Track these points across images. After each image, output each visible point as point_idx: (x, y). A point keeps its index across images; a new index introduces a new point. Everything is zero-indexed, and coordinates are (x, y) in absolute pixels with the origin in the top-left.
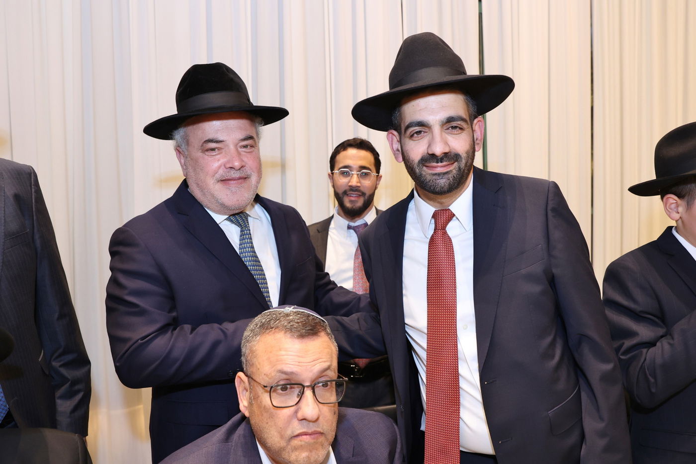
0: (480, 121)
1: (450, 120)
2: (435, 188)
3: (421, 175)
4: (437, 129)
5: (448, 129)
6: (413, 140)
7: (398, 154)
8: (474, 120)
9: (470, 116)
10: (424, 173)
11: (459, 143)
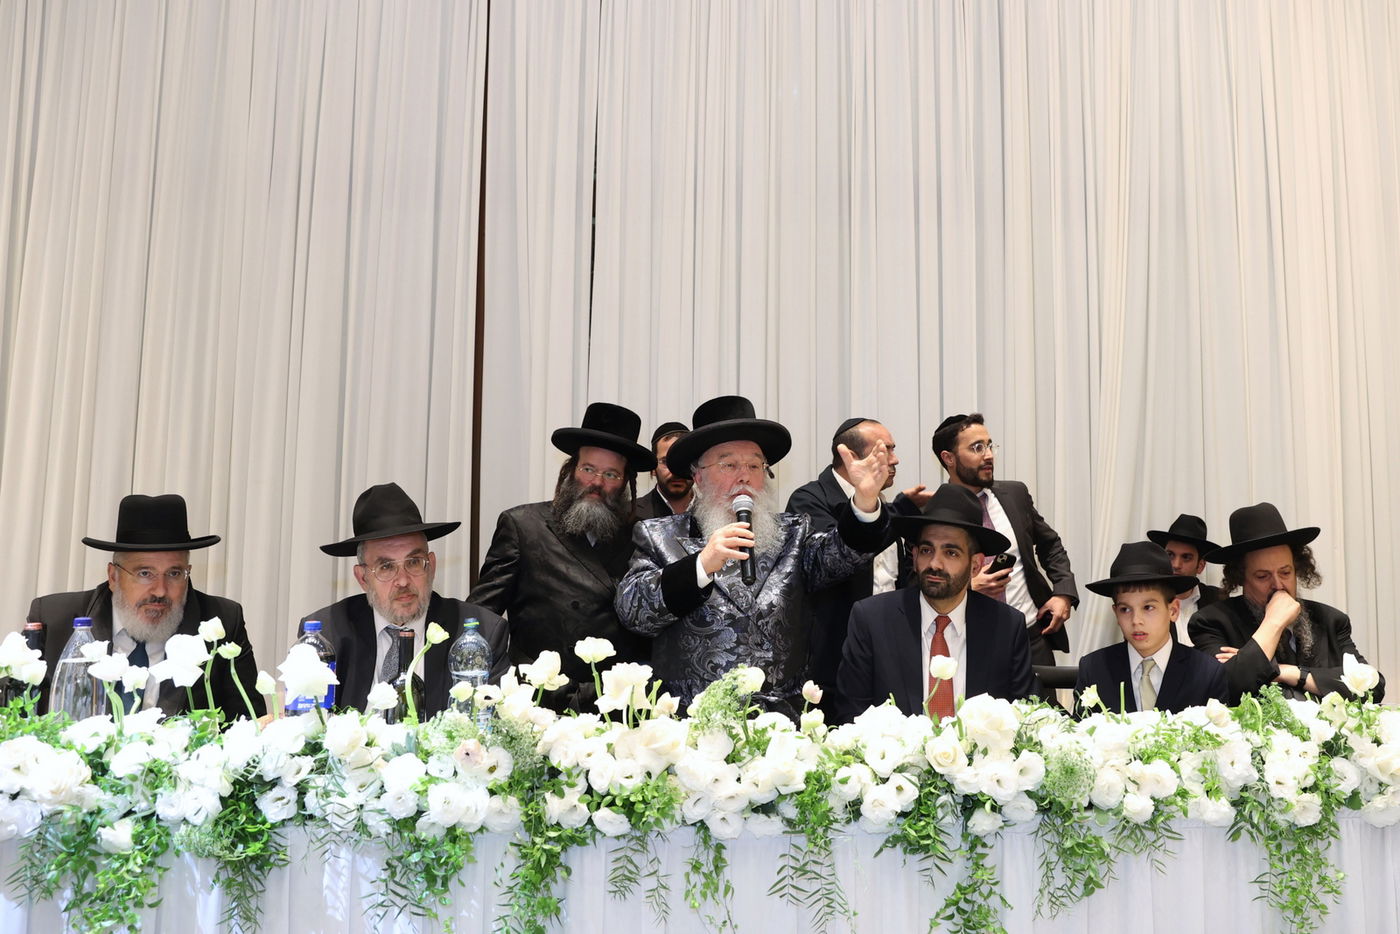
4: (939, 551)
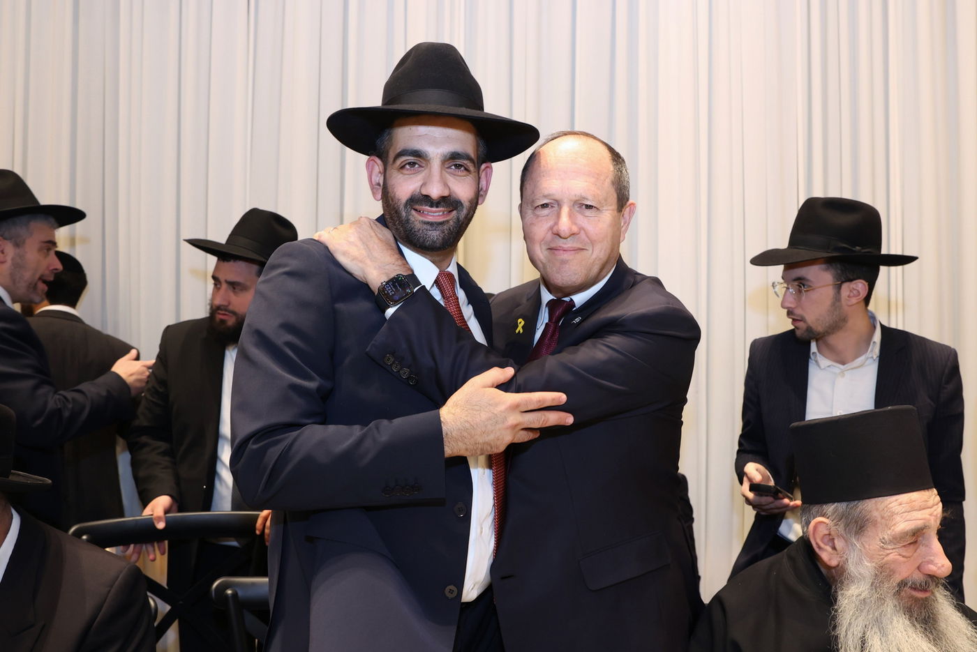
0: (487, 167)
1: (454, 157)
2: (424, 240)
3: (408, 220)
4: (436, 165)
5: (449, 167)
6: (402, 173)
7: (378, 189)
8: (481, 165)
9: (478, 157)
10: (412, 219)
11: (462, 189)
